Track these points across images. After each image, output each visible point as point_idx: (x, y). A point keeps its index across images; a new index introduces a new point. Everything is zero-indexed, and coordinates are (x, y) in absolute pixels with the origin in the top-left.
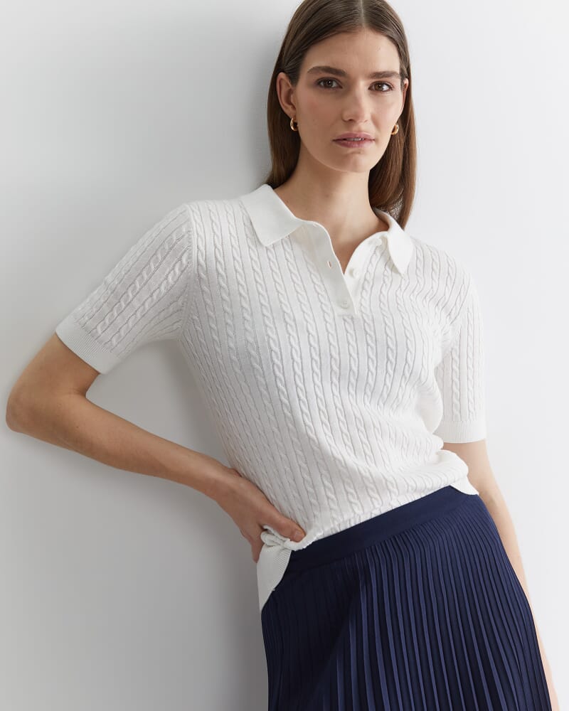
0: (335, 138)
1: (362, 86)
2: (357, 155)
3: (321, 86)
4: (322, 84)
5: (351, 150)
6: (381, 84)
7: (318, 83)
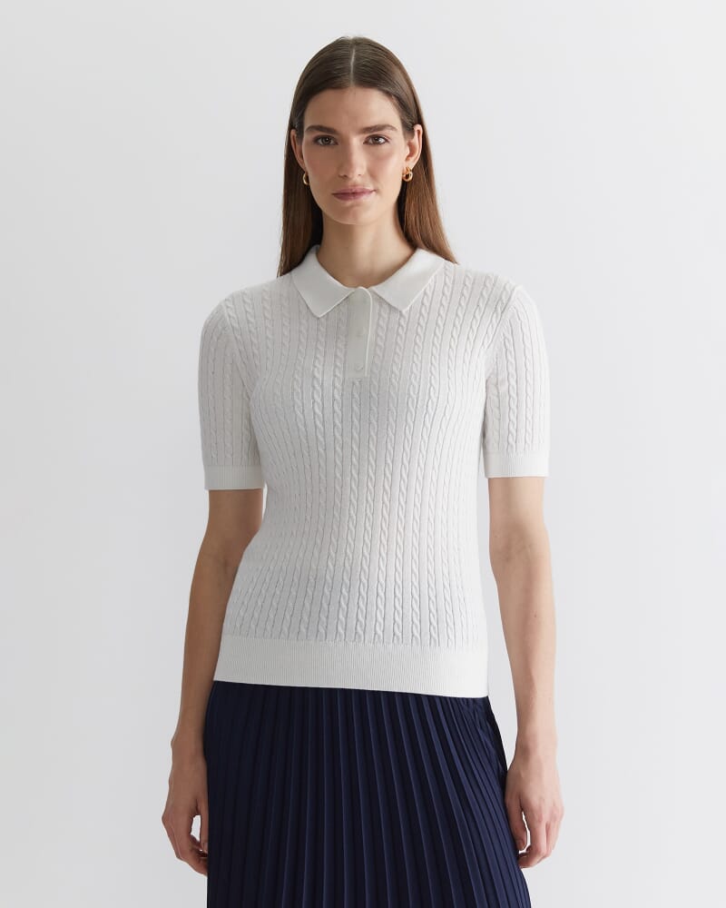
0: (334, 192)
1: (356, 142)
2: (356, 208)
3: (318, 144)
4: (320, 141)
5: (349, 203)
6: (379, 137)
7: (316, 140)
